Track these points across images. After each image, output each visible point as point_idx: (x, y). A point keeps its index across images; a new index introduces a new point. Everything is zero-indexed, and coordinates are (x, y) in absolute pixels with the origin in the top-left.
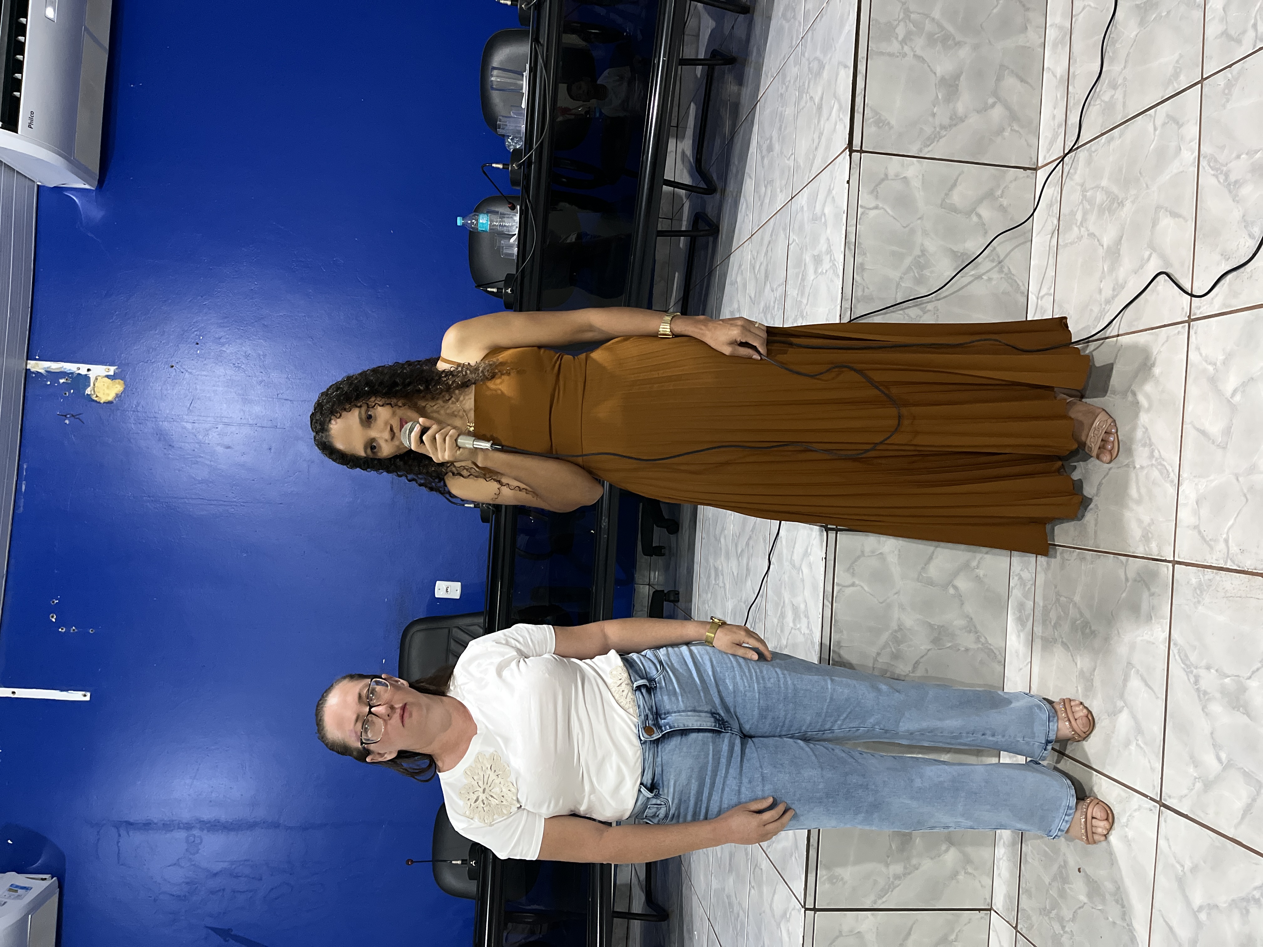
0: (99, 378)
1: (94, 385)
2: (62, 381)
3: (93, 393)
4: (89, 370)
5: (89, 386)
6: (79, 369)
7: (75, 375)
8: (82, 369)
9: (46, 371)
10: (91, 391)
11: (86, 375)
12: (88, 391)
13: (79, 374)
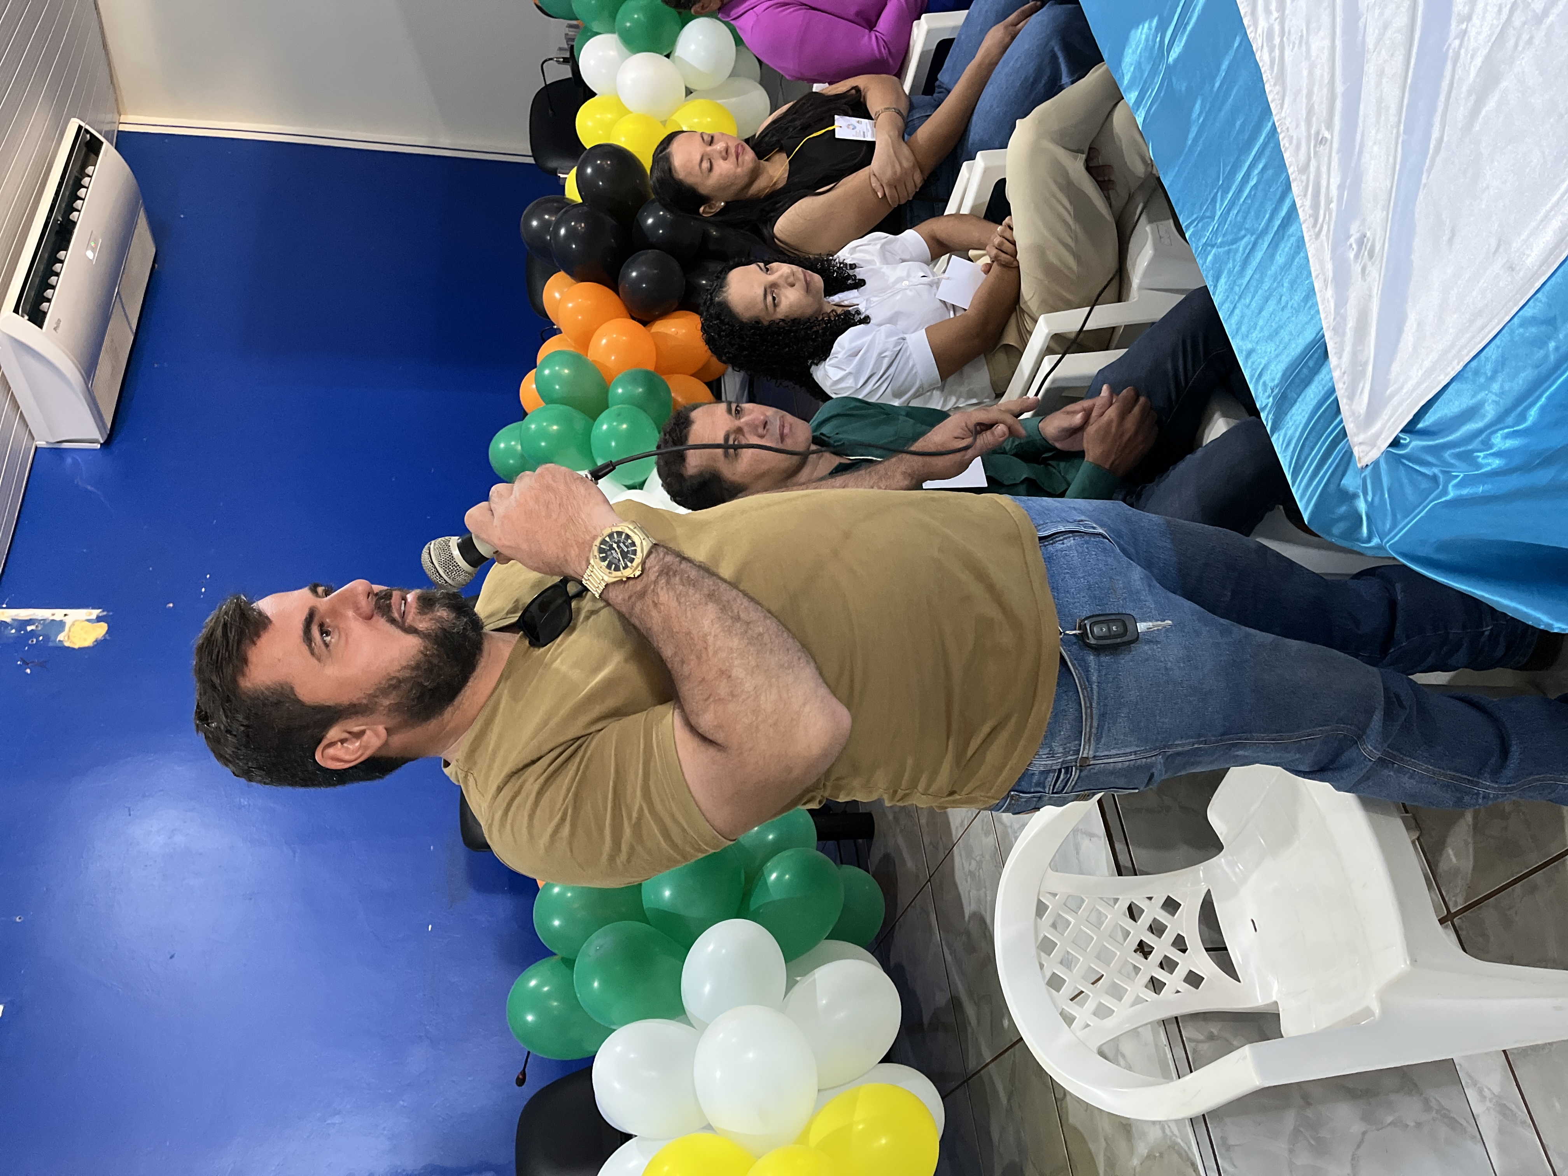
0: (76, 623)
1: (70, 631)
2: (29, 628)
3: (66, 638)
4: (65, 615)
5: (63, 630)
6: (53, 615)
7: (47, 621)
8: (58, 614)
9: (13, 620)
10: (64, 637)
11: (61, 621)
12: (61, 637)
13: (53, 620)
